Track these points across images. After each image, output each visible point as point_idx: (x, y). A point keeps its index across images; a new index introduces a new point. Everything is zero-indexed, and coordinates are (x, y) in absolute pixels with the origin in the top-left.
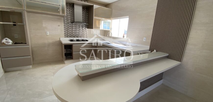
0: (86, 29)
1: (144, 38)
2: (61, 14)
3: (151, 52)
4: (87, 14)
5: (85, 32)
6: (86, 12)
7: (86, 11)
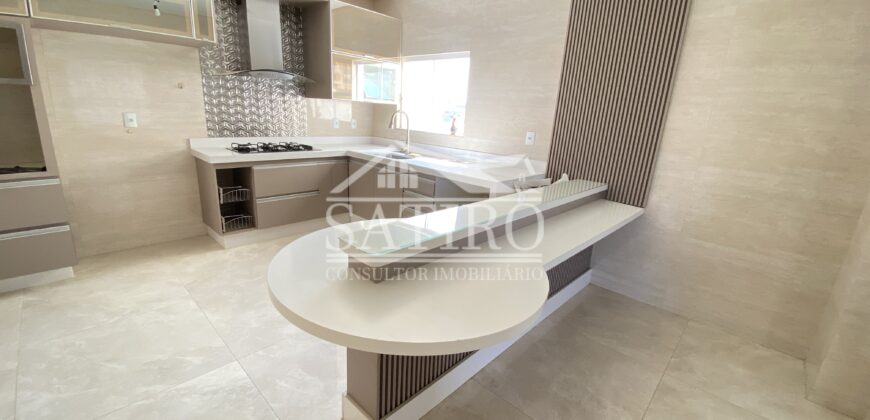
0: (300, 98)
1: (529, 134)
2: (194, 35)
3: (552, 182)
4: (300, 34)
5: (294, 110)
6: (294, 27)
7: (296, 24)
